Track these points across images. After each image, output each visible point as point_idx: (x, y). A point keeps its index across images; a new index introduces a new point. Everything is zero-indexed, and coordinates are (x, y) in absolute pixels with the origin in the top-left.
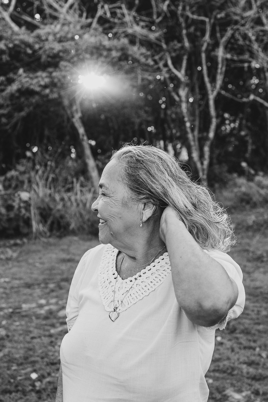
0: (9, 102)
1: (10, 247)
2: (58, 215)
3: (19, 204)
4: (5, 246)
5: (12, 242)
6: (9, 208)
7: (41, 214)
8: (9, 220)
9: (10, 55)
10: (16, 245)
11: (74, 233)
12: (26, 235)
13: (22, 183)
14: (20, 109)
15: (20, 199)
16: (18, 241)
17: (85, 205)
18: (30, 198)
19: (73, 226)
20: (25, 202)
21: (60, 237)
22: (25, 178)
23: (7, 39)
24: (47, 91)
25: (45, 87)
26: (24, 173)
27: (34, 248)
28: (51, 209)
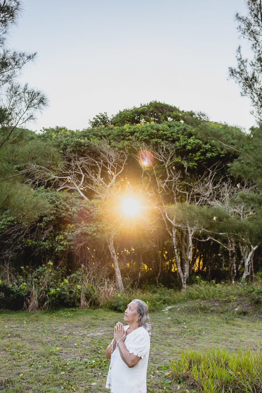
0: (75, 239)
1: (70, 311)
2: (94, 298)
3: (76, 291)
4: (67, 311)
5: (71, 309)
6: (71, 292)
7: (86, 297)
8: (70, 298)
9: (78, 214)
10: (72, 311)
11: (101, 307)
12: (78, 307)
13: (79, 280)
14: (81, 242)
15: (77, 288)
16: (74, 309)
17: (109, 293)
18: (81, 288)
19: (101, 304)
20: (79, 290)
21: (94, 309)
22: (80, 278)
23: (77, 206)
24: (95, 234)
25: (94, 232)
26: (80, 275)
27: (81, 312)
28: (91, 295)
